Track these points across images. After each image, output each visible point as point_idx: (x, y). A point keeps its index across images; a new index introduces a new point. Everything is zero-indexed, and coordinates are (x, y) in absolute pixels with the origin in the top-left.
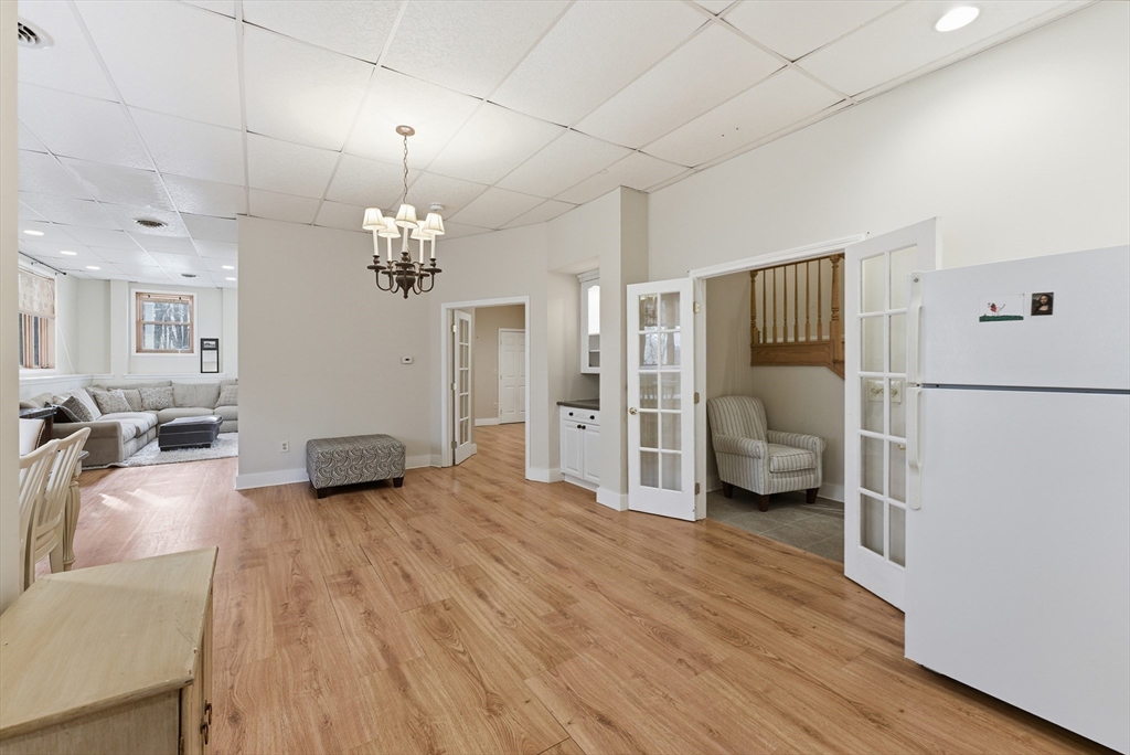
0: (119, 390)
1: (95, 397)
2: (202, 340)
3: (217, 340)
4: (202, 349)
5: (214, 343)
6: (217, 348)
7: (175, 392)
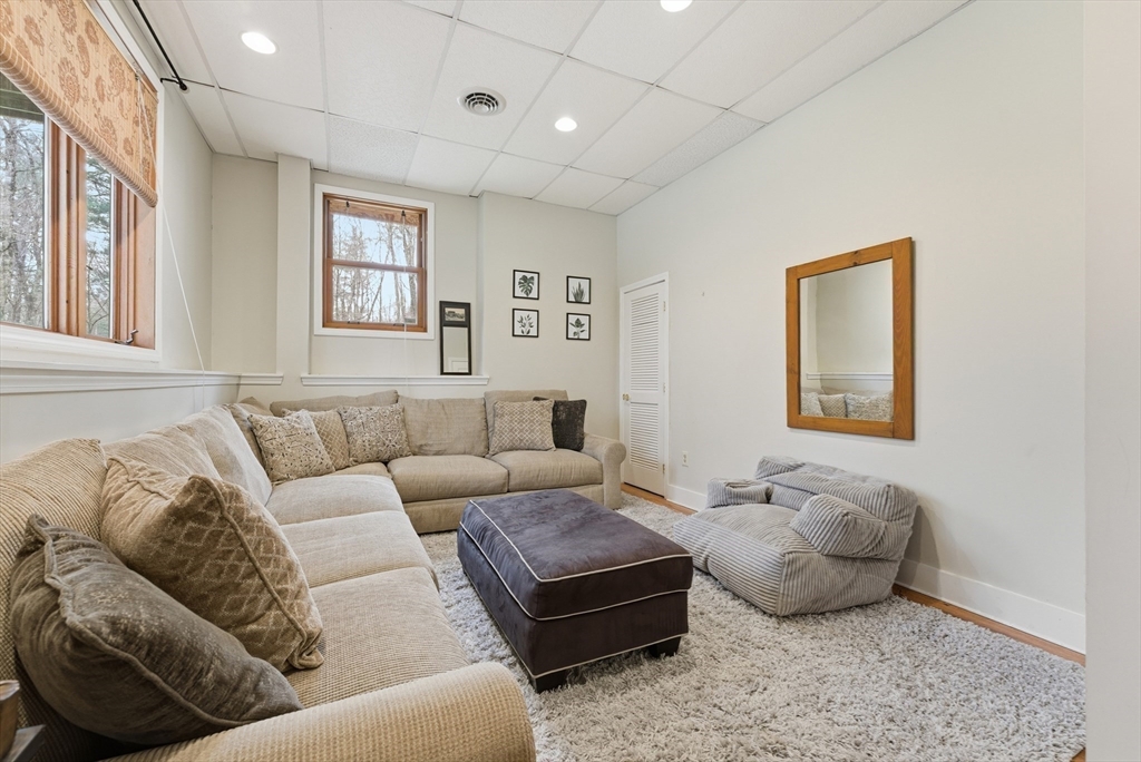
0: (304, 413)
1: (253, 433)
2: (443, 305)
3: (467, 306)
4: (443, 323)
5: (461, 311)
6: (467, 324)
7: (409, 418)
